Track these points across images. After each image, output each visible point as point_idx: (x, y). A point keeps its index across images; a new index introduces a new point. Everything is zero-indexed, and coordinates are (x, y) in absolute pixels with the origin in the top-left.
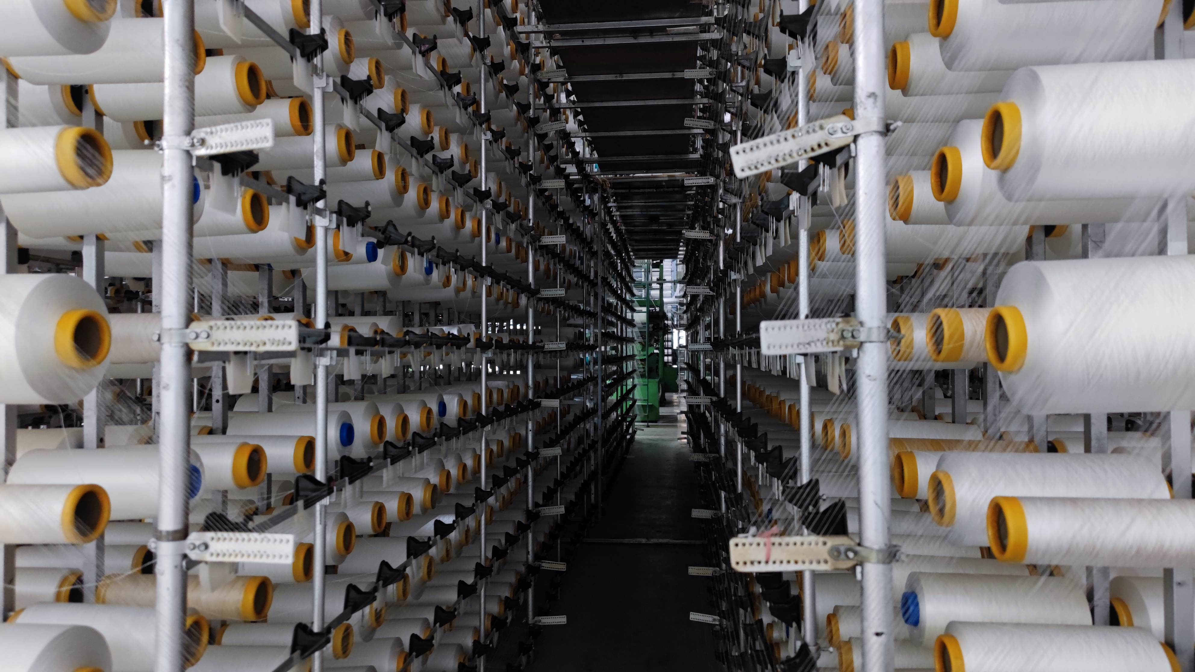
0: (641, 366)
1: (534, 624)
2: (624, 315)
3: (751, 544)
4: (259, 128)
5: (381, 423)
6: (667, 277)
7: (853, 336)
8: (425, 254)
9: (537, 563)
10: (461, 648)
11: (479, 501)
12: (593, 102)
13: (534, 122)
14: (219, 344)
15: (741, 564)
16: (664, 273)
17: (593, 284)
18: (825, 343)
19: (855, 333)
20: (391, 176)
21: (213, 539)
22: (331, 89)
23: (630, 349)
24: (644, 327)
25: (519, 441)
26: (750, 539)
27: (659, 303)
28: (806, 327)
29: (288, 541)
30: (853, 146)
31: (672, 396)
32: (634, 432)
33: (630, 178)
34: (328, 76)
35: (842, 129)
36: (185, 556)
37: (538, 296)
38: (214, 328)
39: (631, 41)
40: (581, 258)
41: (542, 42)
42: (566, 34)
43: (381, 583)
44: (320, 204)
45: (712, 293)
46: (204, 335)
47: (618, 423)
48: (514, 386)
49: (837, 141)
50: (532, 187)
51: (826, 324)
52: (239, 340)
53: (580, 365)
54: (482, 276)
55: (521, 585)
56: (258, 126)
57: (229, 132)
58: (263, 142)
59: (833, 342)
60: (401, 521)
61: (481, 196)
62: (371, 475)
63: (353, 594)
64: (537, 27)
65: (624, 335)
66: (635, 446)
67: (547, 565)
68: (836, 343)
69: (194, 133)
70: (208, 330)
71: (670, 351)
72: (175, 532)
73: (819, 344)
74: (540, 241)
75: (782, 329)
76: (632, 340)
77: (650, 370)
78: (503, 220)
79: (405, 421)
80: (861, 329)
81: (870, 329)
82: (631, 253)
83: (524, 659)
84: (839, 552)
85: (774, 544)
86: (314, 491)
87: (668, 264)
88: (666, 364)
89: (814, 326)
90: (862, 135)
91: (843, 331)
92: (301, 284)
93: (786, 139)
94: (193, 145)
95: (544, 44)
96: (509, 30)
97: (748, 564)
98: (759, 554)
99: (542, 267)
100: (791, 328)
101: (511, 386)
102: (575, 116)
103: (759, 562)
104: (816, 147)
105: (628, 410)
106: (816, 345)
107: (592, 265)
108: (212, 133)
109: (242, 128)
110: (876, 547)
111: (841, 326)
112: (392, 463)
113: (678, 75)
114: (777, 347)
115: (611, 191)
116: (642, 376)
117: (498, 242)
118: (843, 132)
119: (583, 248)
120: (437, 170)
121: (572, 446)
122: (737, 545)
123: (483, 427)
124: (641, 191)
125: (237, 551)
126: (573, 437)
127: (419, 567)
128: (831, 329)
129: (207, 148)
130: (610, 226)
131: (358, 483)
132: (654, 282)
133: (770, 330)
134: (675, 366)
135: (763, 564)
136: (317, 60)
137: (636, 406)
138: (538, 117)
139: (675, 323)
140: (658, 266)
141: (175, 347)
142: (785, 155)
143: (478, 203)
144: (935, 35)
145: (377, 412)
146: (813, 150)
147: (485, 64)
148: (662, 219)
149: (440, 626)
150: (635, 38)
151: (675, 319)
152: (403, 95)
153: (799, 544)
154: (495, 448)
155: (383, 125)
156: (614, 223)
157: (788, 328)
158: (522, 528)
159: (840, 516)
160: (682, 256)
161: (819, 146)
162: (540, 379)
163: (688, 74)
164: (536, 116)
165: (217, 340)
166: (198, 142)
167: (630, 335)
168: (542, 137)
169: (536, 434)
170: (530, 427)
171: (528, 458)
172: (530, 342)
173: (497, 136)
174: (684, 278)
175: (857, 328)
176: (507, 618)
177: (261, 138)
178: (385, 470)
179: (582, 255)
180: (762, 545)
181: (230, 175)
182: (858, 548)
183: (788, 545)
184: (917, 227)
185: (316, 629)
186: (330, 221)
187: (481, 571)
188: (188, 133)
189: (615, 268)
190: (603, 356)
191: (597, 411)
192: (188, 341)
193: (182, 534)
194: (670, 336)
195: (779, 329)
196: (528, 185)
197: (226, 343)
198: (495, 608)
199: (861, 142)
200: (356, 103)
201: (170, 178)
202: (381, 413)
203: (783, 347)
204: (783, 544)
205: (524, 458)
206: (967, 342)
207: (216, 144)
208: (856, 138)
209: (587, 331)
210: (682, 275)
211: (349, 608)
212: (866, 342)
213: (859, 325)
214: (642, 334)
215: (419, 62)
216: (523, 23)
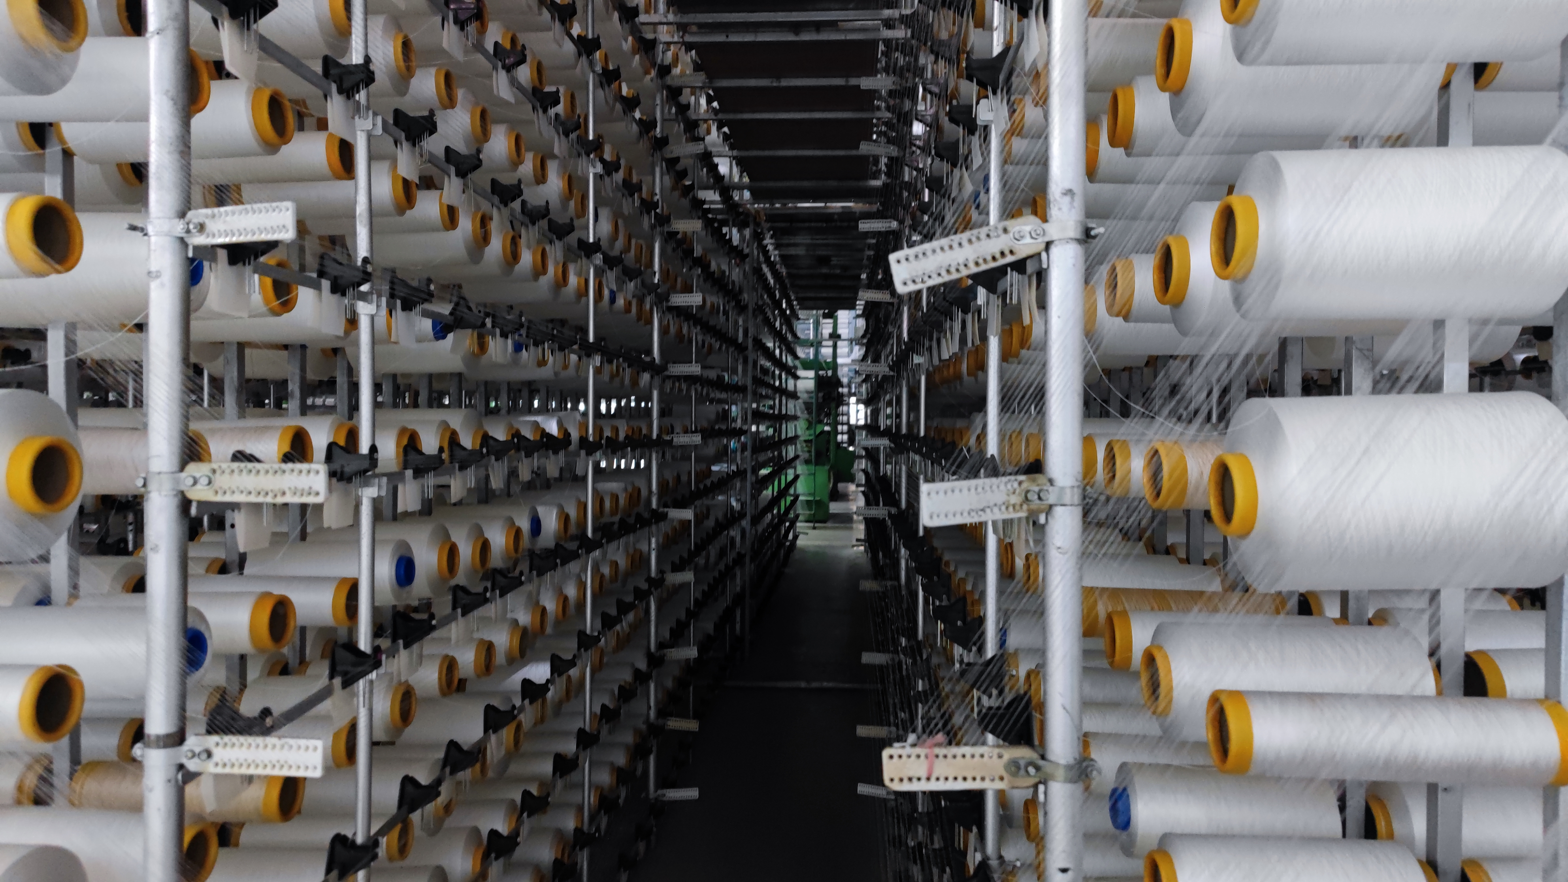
0: (806, 449)
1: (656, 799)
2: (784, 385)
3: (909, 756)
4: (275, 214)
5: (453, 552)
6: (843, 331)
7: (1040, 498)
8: (510, 336)
9: (660, 721)
10: (559, 834)
11: (582, 650)
12: (742, 112)
13: (661, 143)
14: (225, 493)
15: (896, 780)
16: (839, 326)
17: (741, 349)
18: (1003, 508)
19: (1041, 495)
20: (466, 224)
21: (217, 744)
22: (379, 131)
23: (789, 429)
24: (811, 398)
25: (639, 561)
26: (908, 750)
27: (831, 365)
28: (980, 489)
29: (315, 749)
30: (1044, 255)
31: (847, 487)
32: (796, 537)
33: (790, 208)
34: (375, 114)
35: (1030, 233)
36: (181, 767)
37: (666, 373)
38: (218, 472)
39: (791, 37)
40: (726, 313)
41: (673, 37)
42: (704, 27)
43: (448, 770)
44: (364, 288)
45: (892, 373)
46: (205, 481)
47: (775, 527)
48: (634, 487)
49: (1026, 247)
50: (658, 229)
51: (1006, 483)
52: (250, 488)
53: (722, 455)
54: (589, 356)
55: (639, 752)
56: (274, 210)
57: (236, 216)
58: (280, 232)
59: (1014, 506)
60: (478, 676)
61: (587, 249)
62: (435, 634)
63: (410, 788)
64: (666, 17)
65: (784, 412)
66: (796, 555)
67: (674, 724)
68: (1017, 507)
69: (190, 214)
70: (210, 475)
71: (845, 428)
72: (168, 736)
73: (996, 510)
74: (668, 301)
75: (949, 493)
76: (795, 418)
77: (818, 454)
78: (617, 279)
79: (485, 547)
80: (1051, 489)
81: (1062, 489)
82: (795, 303)
83: (642, 846)
84: (1018, 768)
85: (937, 756)
86: (355, 665)
87: (844, 316)
88: (838, 445)
89: (991, 487)
90: (1056, 243)
91: (1027, 492)
92: (346, 365)
93: (960, 244)
94: (188, 231)
95: (676, 39)
96: (627, 22)
97: (906, 781)
98: (919, 768)
99: (673, 330)
100: (961, 491)
101: (630, 489)
102: (719, 128)
103: (919, 779)
104: (998, 255)
105: (788, 510)
106: (992, 511)
107: (741, 323)
108: (213, 216)
109: (254, 212)
110: (1063, 762)
111: (1025, 485)
112: (464, 614)
113: (853, 81)
114: (942, 516)
115: (766, 225)
116: (807, 462)
117: (613, 300)
118: (1032, 238)
119: (728, 302)
120: (527, 220)
121: (712, 559)
122: (891, 757)
123: (588, 552)
124: (807, 225)
125: (250, 761)
126: (713, 550)
127: (499, 743)
128: (1012, 490)
129: (208, 236)
130: (765, 269)
131: (415, 647)
132: (826, 340)
133: (933, 495)
134: (851, 449)
135: (923, 781)
136: (361, 96)
137: (798, 502)
138: (667, 137)
139: (853, 391)
140: (831, 315)
141: (166, 496)
142: (959, 264)
143: (584, 259)
144: (1163, 89)
145: (447, 536)
146: (994, 259)
147: (594, 72)
148: (834, 261)
149: (529, 816)
150: (797, 34)
151: (853, 386)
152: (483, 114)
153: (968, 756)
154: (606, 570)
155: (453, 170)
156: (771, 265)
157: (957, 491)
158: (641, 677)
159: (1025, 715)
160: (862, 307)
161: (1003, 254)
162: (669, 476)
163: (866, 83)
164: (665, 135)
165: (221, 488)
166: (195, 228)
167: (791, 412)
168: (672, 162)
169: (662, 550)
170: (653, 546)
171: (650, 587)
172: (655, 436)
173: (610, 168)
174: (863, 336)
175: (1045, 488)
176: (619, 797)
177: (278, 227)
178: (453, 625)
179: (727, 308)
180: (923, 757)
181: (240, 265)
182: (1041, 763)
183: (955, 757)
184: (1140, 325)
185: (360, 840)
186: (378, 306)
187: (585, 739)
188: (182, 215)
189: (772, 327)
190: (754, 441)
191: (745, 515)
192: (183, 488)
193: (177, 738)
194: (845, 408)
195: (946, 493)
196: (653, 227)
197: (233, 492)
198: (605, 778)
199: (1054, 251)
200: (414, 145)
201: (158, 275)
202: (453, 539)
203: (950, 516)
204: (950, 756)
205: (644, 586)
206: (1191, 488)
207: (219, 231)
208: (1048, 245)
209: (734, 408)
210: (861, 333)
211: (405, 808)
212: (1056, 505)
213: (1048, 484)
214: (808, 406)
215: (502, 78)
216: (647, 12)
